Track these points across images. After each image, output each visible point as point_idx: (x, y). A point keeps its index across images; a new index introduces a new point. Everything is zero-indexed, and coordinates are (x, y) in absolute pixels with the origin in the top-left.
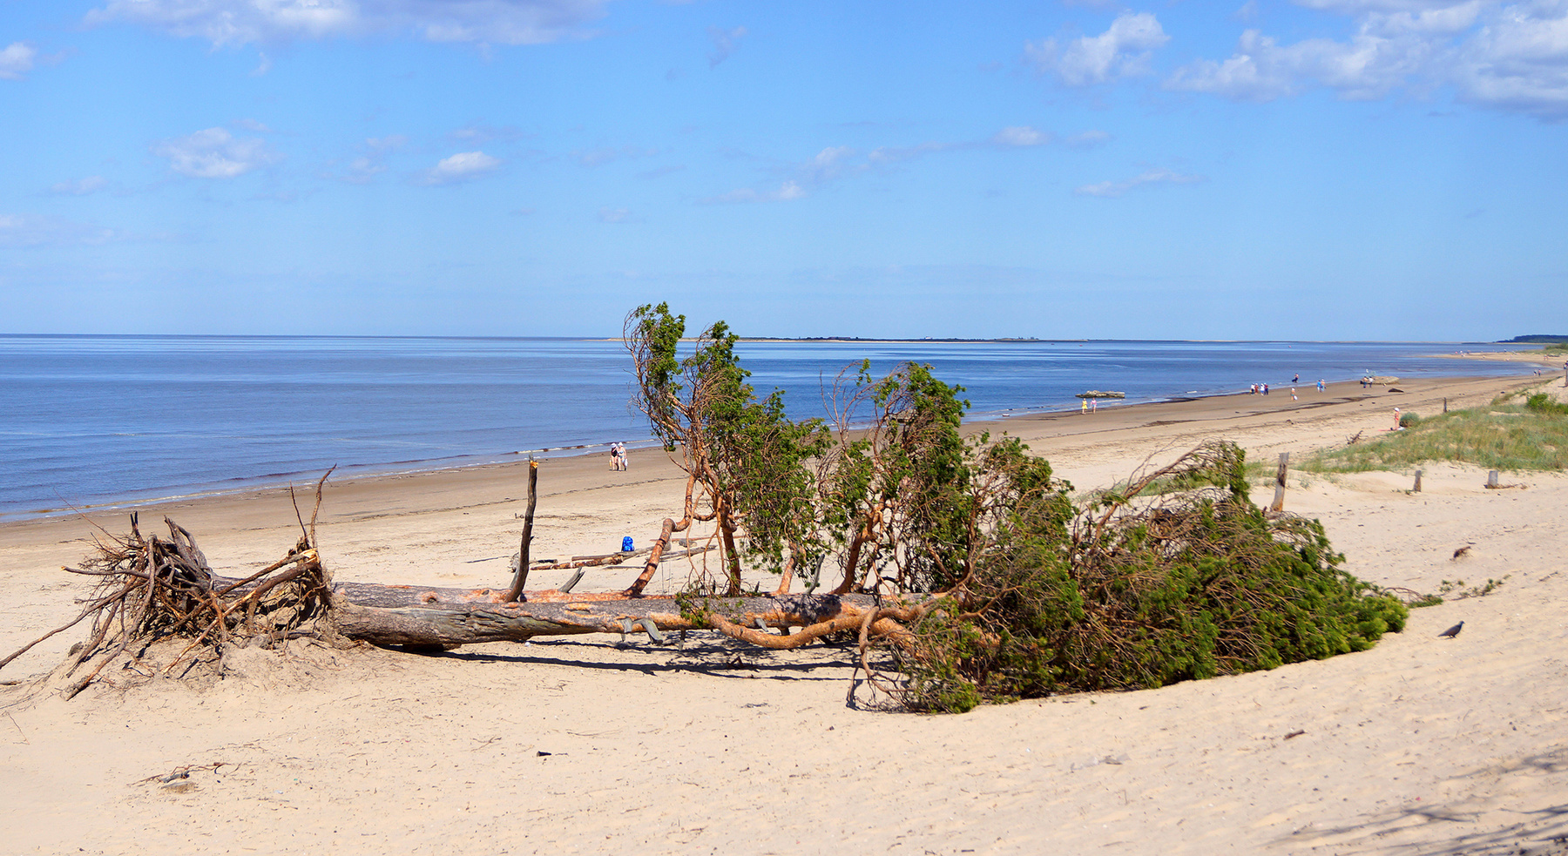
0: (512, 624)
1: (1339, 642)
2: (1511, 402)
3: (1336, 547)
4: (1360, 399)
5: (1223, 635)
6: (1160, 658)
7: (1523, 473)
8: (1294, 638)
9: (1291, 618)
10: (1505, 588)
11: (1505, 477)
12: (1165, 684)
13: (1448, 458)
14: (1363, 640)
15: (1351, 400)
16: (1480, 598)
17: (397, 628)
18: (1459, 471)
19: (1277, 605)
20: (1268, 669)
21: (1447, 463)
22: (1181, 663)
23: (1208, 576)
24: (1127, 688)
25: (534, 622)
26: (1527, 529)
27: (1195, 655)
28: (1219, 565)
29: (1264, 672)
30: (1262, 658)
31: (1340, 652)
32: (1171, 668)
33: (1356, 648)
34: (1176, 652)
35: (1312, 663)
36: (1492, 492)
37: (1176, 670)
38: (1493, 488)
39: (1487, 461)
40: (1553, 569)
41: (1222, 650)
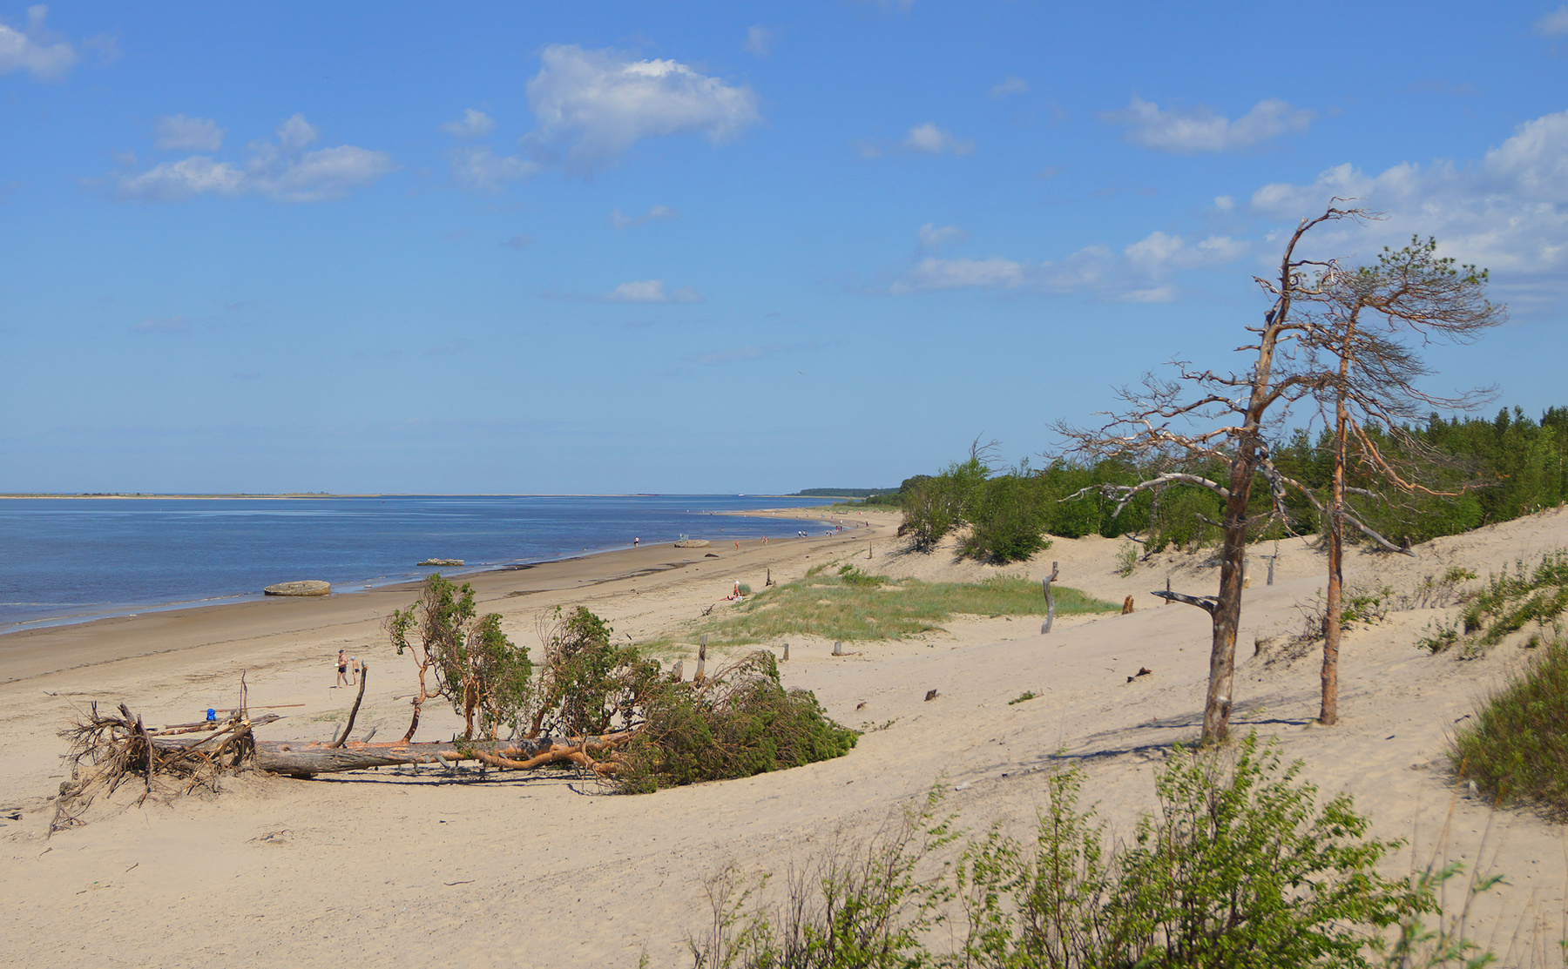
0: (361, 760)
1: (833, 752)
2: (825, 572)
3: (822, 706)
4: (683, 565)
5: (779, 750)
6: (751, 761)
7: (858, 642)
8: (812, 751)
9: (810, 740)
10: (895, 725)
11: (846, 647)
12: (752, 775)
13: (801, 631)
14: (843, 751)
15: (676, 566)
16: (884, 731)
17: (293, 764)
18: (810, 642)
19: (804, 734)
20: (801, 766)
21: (800, 636)
22: (760, 764)
23: (767, 721)
24: (732, 778)
25: (373, 759)
26: (893, 690)
27: (767, 760)
28: (773, 715)
29: (799, 767)
30: (798, 761)
31: (833, 757)
32: (756, 767)
33: (840, 755)
34: (758, 758)
35: (821, 762)
36: (839, 660)
37: (759, 768)
38: (838, 655)
39: (828, 633)
40: (918, 714)
41: (778, 758)
